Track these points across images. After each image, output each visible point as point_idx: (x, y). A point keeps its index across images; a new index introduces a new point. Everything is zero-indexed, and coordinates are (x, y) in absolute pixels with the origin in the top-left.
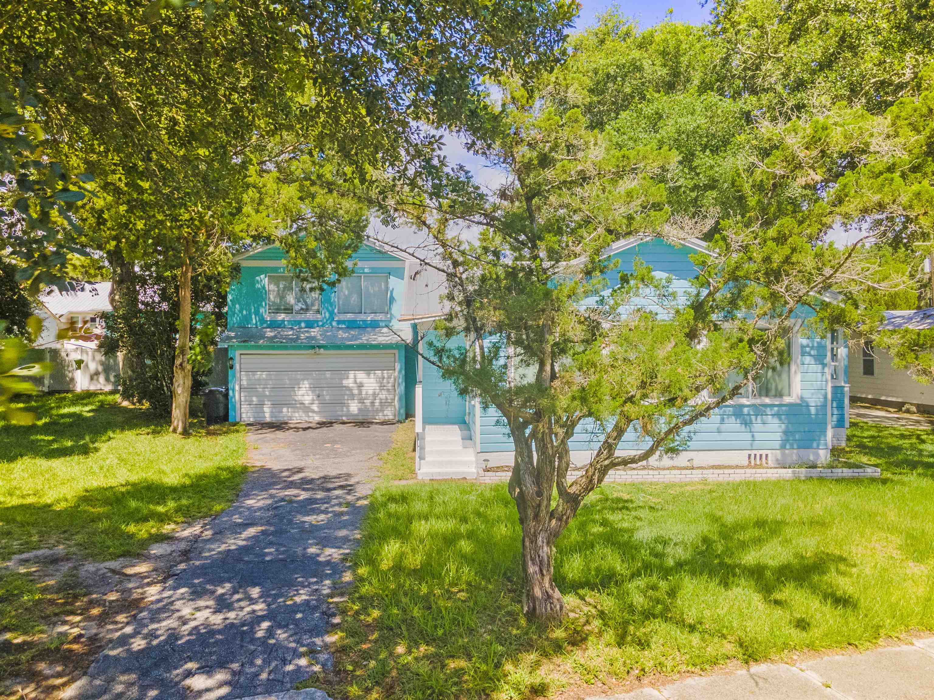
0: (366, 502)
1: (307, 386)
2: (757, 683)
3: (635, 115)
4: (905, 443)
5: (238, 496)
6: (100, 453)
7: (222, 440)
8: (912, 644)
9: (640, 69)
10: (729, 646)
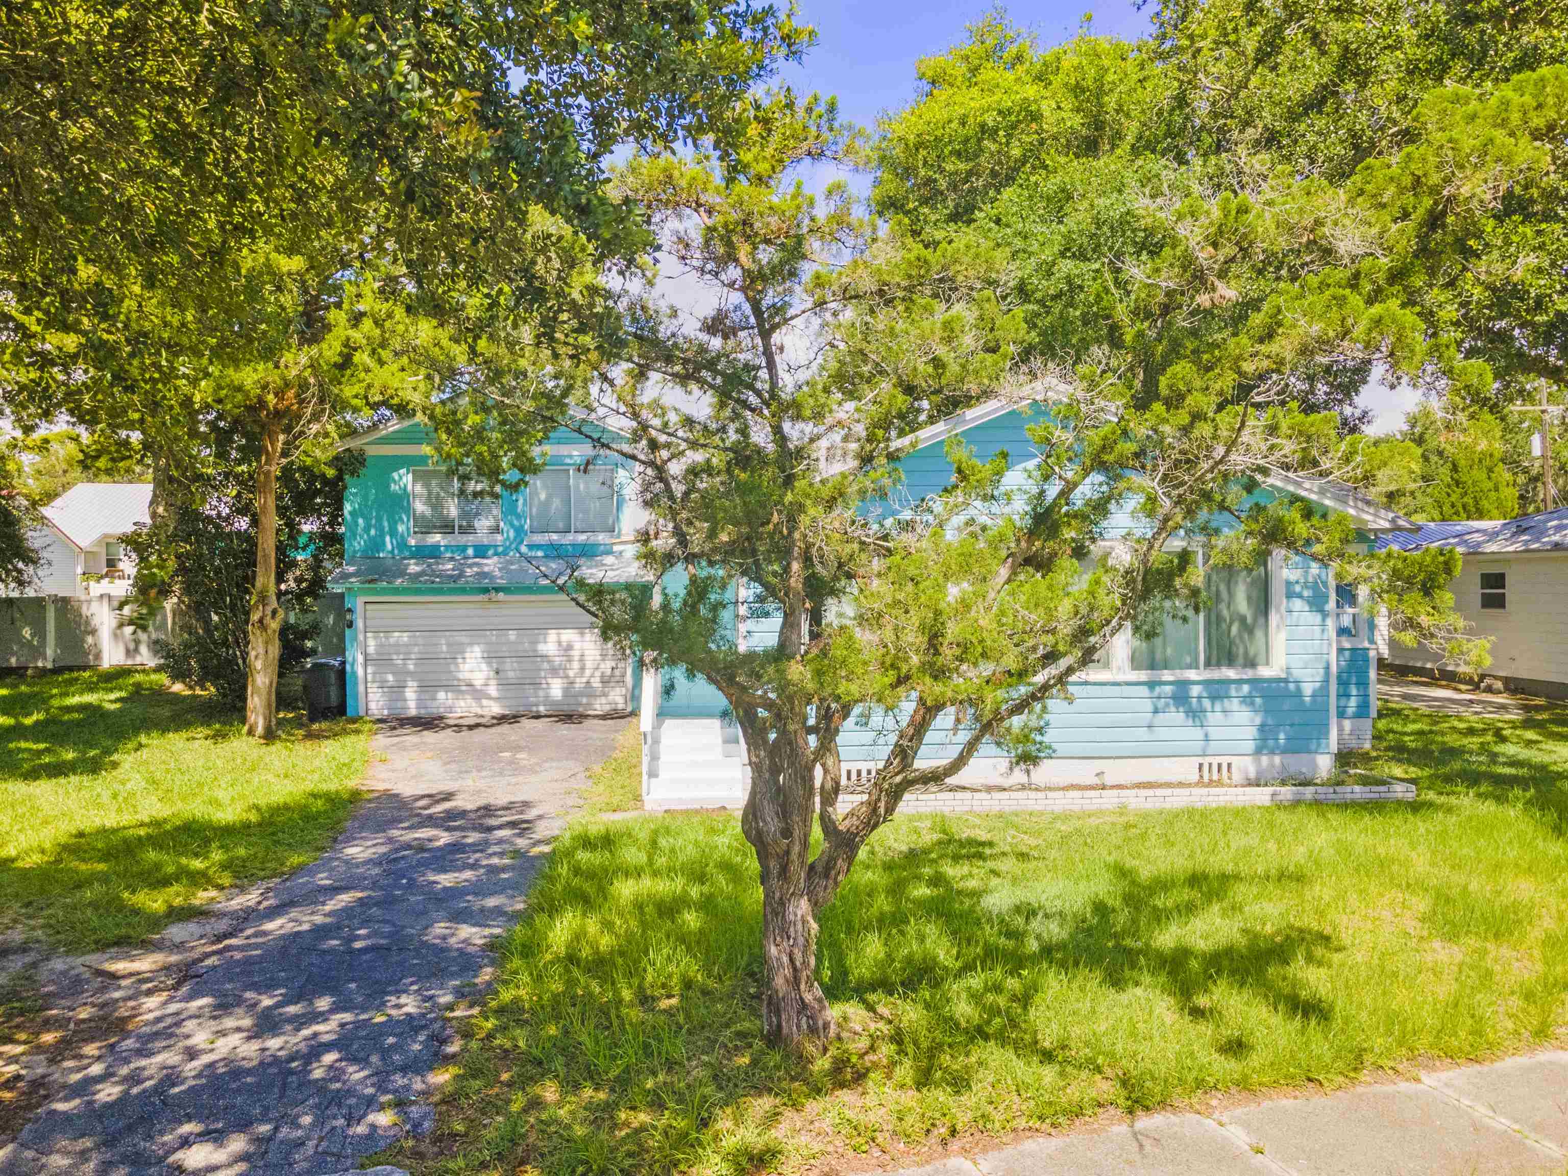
0: (546, 849)
1: (479, 655)
2: (1141, 1146)
3: (1026, 193)
4: (1473, 742)
5: (335, 840)
6: (120, 770)
7: (329, 747)
8: (1418, 1080)
9: (1036, 117)
10: (1105, 1086)
